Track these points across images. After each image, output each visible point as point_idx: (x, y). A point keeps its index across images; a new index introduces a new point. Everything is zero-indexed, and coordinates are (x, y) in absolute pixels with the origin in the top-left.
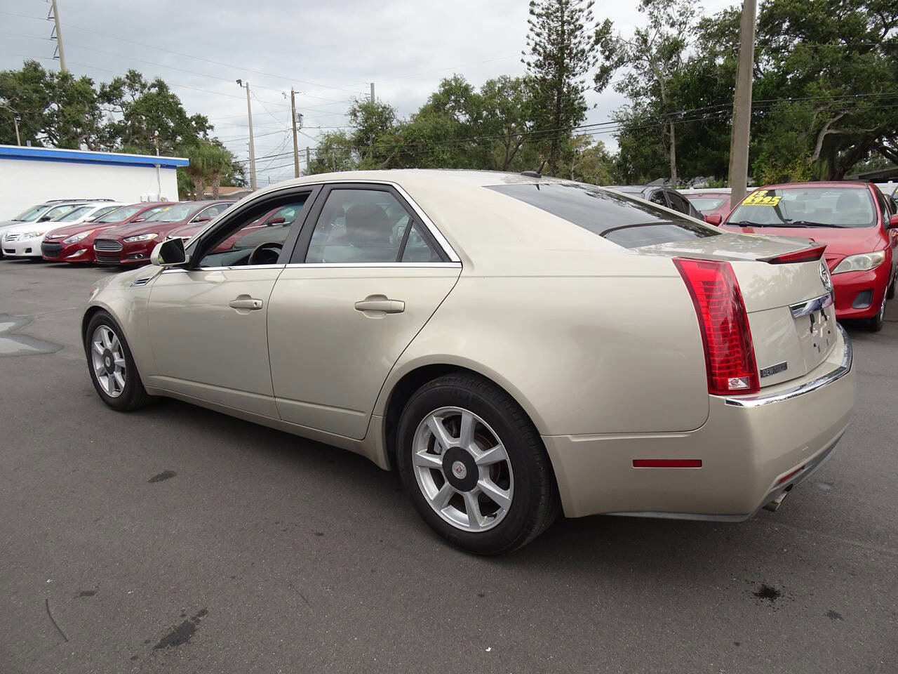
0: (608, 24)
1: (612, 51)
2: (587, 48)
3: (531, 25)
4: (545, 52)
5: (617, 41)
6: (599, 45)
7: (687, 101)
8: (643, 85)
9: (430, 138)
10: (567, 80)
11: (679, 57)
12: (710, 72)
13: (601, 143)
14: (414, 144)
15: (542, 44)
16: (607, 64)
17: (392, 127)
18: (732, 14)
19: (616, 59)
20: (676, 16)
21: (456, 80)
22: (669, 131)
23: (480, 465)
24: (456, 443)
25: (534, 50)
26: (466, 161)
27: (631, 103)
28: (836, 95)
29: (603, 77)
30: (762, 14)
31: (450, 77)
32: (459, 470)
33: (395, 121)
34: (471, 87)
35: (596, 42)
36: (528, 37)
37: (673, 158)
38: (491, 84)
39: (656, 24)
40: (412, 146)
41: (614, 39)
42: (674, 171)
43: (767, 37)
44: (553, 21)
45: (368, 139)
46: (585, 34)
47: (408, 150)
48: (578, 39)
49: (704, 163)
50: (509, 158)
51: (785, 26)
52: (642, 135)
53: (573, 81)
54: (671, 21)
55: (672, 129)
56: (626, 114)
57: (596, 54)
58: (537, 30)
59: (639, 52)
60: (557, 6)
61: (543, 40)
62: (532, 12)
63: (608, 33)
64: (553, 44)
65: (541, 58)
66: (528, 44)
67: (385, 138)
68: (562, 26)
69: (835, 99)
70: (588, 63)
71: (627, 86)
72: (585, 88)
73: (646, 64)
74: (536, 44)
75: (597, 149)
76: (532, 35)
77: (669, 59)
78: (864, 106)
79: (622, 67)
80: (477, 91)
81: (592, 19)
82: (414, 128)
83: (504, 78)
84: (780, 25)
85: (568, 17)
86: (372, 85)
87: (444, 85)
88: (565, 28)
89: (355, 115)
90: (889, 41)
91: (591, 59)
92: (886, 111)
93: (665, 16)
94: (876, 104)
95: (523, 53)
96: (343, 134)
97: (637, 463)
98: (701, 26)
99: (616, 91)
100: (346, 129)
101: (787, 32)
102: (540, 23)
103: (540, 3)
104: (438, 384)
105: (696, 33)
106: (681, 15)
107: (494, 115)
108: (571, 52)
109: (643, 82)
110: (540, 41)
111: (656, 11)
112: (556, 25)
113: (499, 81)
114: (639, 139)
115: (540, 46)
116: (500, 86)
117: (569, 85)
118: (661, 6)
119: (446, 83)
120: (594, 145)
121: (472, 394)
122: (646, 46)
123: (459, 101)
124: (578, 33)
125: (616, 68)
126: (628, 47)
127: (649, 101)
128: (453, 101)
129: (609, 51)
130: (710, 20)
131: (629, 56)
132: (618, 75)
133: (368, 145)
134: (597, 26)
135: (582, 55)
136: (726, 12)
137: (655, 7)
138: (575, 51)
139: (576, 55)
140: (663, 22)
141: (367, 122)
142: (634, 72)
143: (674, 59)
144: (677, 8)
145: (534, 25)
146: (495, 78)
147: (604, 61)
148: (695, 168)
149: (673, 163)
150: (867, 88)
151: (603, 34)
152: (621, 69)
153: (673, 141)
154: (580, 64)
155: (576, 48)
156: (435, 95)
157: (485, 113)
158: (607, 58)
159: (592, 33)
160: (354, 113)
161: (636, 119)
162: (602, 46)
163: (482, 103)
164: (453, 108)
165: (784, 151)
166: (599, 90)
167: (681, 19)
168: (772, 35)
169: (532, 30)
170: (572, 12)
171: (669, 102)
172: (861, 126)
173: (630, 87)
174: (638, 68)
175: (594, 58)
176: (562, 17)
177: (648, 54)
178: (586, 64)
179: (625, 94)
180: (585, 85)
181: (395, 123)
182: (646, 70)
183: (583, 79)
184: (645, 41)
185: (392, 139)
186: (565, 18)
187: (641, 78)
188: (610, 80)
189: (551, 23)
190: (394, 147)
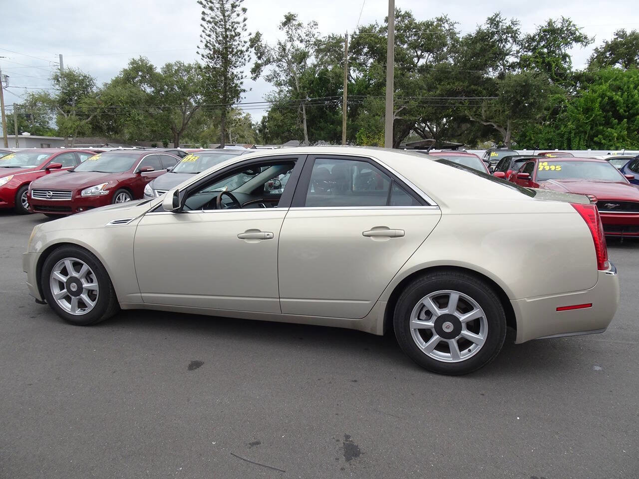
0: (258, 35)
1: (262, 54)
2: (244, 49)
3: (203, 29)
4: (214, 49)
5: (265, 47)
6: (254, 48)
7: (312, 92)
8: (284, 78)
9: (127, 103)
10: (231, 70)
11: (305, 63)
12: (325, 75)
13: (248, 114)
14: (113, 106)
15: (211, 42)
16: (259, 62)
17: (92, 92)
18: (333, 39)
19: (265, 59)
20: (303, 36)
21: (142, 60)
22: (302, 110)
23: (463, 322)
24: (445, 311)
25: (206, 46)
26: (154, 122)
27: (277, 89)
28: (398, 96)
29: (256, 70)
30: (352, 41)
31: (137, 58)
32: (448, 327)
33: (95, 88)
34: (154, 67)
35: (252, 46)
36: (201, 36)
37: (305, 128)
38: (169, 66)
39: (291, 39)
40: (111, 108)
41: (263, 46)
42: (306, 137)
43: (354, 56)
44: (219, 28)
45: (71, 100)
46: (242, 39)
47: (109, 111)
48: (238, 42)
49: (325, 133)
50: (186, 121)
51: (366, 50)
52: (286, 112)
53: (236, 71)
54: (300, 39)
55: (304, 109)
56: (275, 97)
57: (250, 54)
58: (208, 32)
59: (280, 56)
60: (222, 17)
61: (212, 40)
62: (203, 19)
63: (259, 40)
64: (219, 44)
65: (212, 53)
66: (201, 41)
67: (87, 100)
68: (226, 32)
69: (398, 98)
70: (245, 59)
71: (273, 78)
72: (244, 77)
73: (285, 65)
74: (207, 42)
75: (246, 118)
76: (204, 35)
77: (300, 63)
78: (413, 104)
79: (269, 65)
80: (158, 70)
81: (246, 30)
82: (112, 95)
83: (179, 63)
84: (361, 49)
85: (230, 26)
86: (61, 56)
87: (132, 63)
88: (228, 33)
89: (58, 81)
90: (422, 66)
91: (246, 57)
92: (425, 108)
93: (297, 35)
94: (419, 103)
95: (198, 47)
96: (47, 95)
97: (558, 309)
98: (315, 44)
99: (266, 81)
100: (50, 91)
101: (366, 54)
102: (210, 27)
103: (208, 14)
104: (433, 278)
105: (312, 48)
106: (306, 36)
107: (172, 89)
108: (232, 51)
109: (283, 77)
110: (210, 41)
111: (290, 30)
112: (222, 30)
113: (176, 64)
114: (284, 115)
115: (210, 44)
116: (176, 68)
117: (233, 73)
118: (294, 28)
119: (134, 62)
120: (244, 115)
121: (461, 281)
122: (285, 53)
123: (145, 77)
124: (237, 38)
125: (265, 65)
126: (272, 52)
127: (287, 89)
128: (141, 76)
129: (260, 54)
130: (320, 41)
131: (273, 58)
132: (267, 70)
133: (71, 105)
134: (250, 34)
135: (240, 54)
136: (329, 37)
137: (289, 28)
138: (235, 50)
139: (237, 53)
140: (295, 39)
141: (69, 86)
142: (277, 69)
143: (303, 64)
144: (304, 31)
145: (205, 28)
146: (173, 62)
147: (257, 59)
148: (320, 135)
149: (305, 132)
150: (414, 94)
151: (255, 41)
152: (269, 67)
153: (305, 117)
154: (240, 59)
155: (236, 48)
156: (125, 70)
157: (166, 87)
158: (259, 58)
159: (247, 39)
160: (56, 78)
161: (281, 100)
162: (255, 49)
163: (164, 80)
164: (141, 82)
165: (373, 128)
166: (255, 79)
167: (306, 38)
168: (358, 55)
169: (203, 31)
170: (232, 23)
171: (302, 91)
172: (412, 115)
173: (275, 79)
174: (280, 66)
175: (249, 56)
176: (225, 25)
177: (286, 58)
178: (243, 60)
179: (272, 83)
180: (244, 75)
181: (95, 90)
182: (285, 68)
183: (243, 70)
184: (284, 50)
185: (94, 102)
186: (228, 26)
187: (282, 74)
188: (261, 73)
189: (217, 28)
190: (96, 108)
